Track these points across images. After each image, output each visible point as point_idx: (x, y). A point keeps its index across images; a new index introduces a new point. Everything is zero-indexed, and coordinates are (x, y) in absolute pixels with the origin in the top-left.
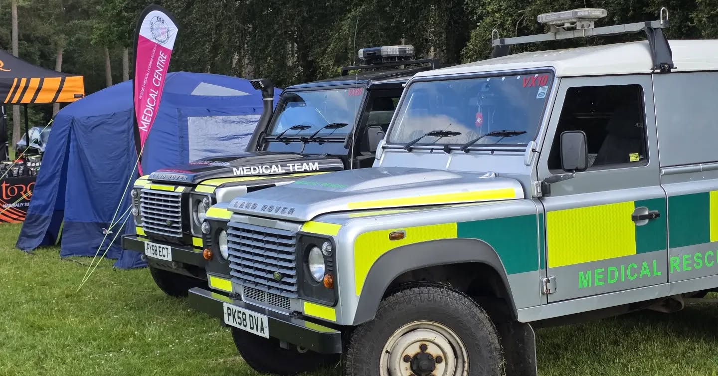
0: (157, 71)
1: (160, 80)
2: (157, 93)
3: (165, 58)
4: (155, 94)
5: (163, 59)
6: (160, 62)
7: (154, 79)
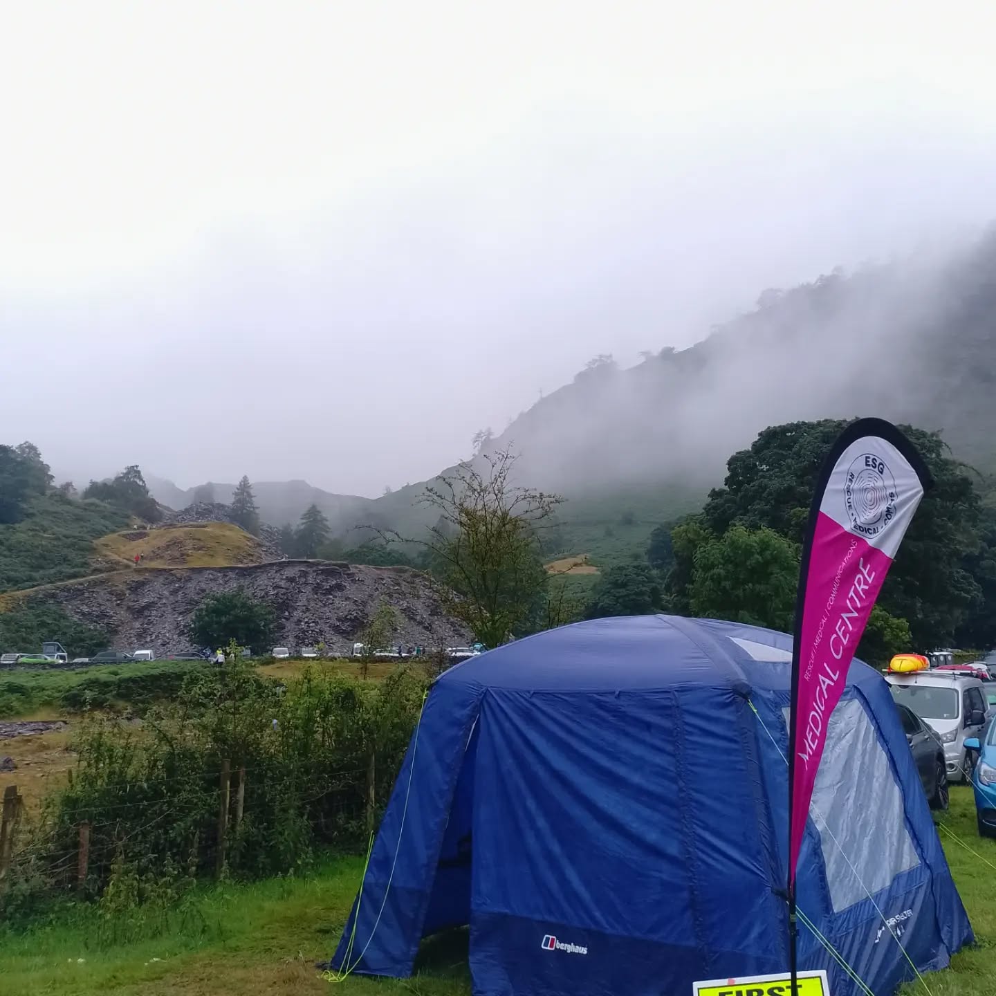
0: (844, 616)
1: (845, 642)
2: (835, 678)
3: (870, 581)
4: (832, 680)
5: (866, 582)
6: (856, 592)
7: (835, 636)
